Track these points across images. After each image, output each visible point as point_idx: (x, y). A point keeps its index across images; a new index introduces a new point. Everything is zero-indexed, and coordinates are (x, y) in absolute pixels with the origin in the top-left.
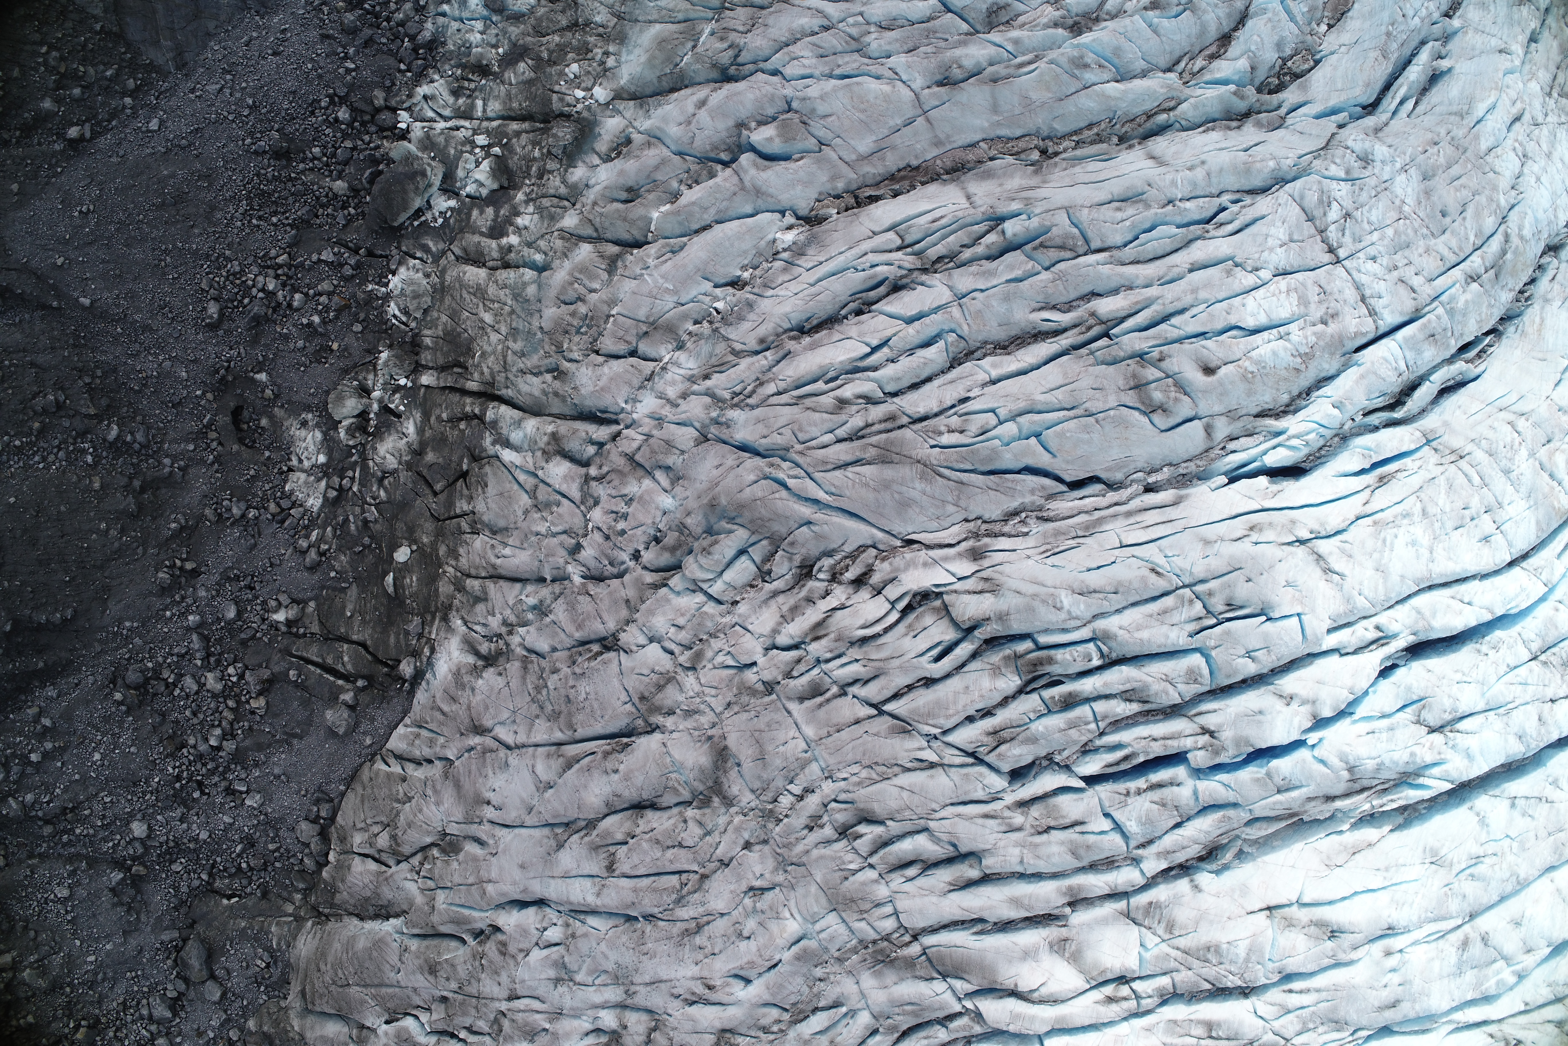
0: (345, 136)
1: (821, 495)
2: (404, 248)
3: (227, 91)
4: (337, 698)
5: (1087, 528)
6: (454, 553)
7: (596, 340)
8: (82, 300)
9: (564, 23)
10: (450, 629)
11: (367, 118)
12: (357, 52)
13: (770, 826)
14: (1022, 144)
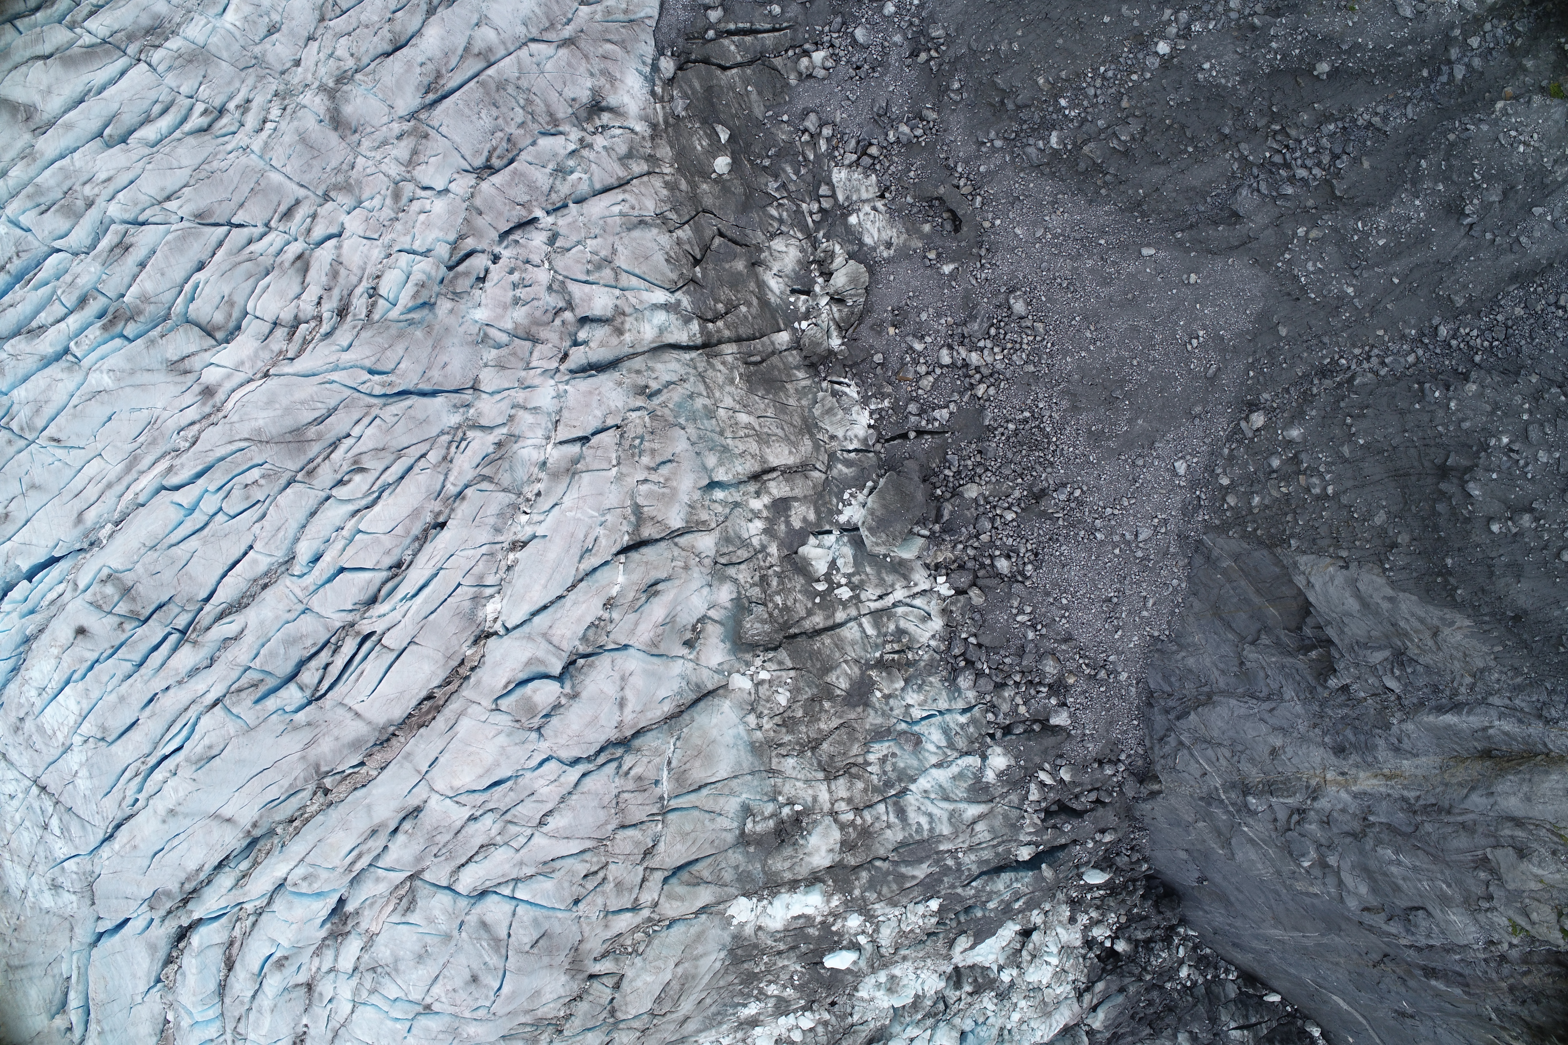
0: (991, 543)
1: (335, 376)
2: (871, 455)
3: (1128, 536)
4: (725, 10)
5: (135, 458)
6: (671, 186)
7: (622, 436)
8: (1152, 251)
9: (825, 746)
10: (646, 119)
11: (981, 573)
12: (1025, 637)
13: (282, 87)
14: (342, 788)
